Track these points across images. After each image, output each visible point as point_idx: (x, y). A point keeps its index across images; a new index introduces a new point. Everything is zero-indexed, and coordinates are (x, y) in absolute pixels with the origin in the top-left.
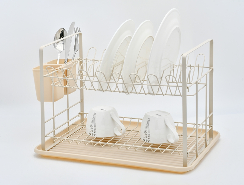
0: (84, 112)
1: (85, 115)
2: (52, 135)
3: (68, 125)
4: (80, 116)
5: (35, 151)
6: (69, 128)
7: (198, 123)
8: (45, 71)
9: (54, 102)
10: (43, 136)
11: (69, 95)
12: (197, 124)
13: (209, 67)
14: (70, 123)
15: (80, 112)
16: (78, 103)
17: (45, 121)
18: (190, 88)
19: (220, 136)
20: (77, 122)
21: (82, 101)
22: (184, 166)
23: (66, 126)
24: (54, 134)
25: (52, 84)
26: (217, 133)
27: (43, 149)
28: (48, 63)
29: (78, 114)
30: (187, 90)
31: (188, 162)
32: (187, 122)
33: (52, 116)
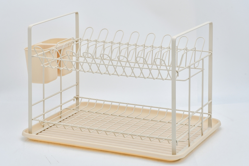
0: (80, 96)
1: (80, 99)
2: (41, 119)
3: (61, 109)
4: (75, 99)
5: (23, 134)
6: (61, 112)
7: (191, 110)
8: (33, 51)
9: (45, 84)
10: (31, 119)
11: (62, 77)
12: (189, 111)
13: (208, 51)
14: (64, 107)
15: (75, 96)
16: (74, 86)
17: (33, 103)
18: (180, 73)
19: (220, 124)
20: (71, 107)
21: (77, 84)
22: (173, 154)
23: (58, 110)
24: (44, 118)
25: (42, 65)
26: (217, 121)
27: (30, 132)
28: (43, 42)
29: (72, 98)
30: (176, 74)
31: (178, 152)
32: (177, 109)
33: (42, 99)
